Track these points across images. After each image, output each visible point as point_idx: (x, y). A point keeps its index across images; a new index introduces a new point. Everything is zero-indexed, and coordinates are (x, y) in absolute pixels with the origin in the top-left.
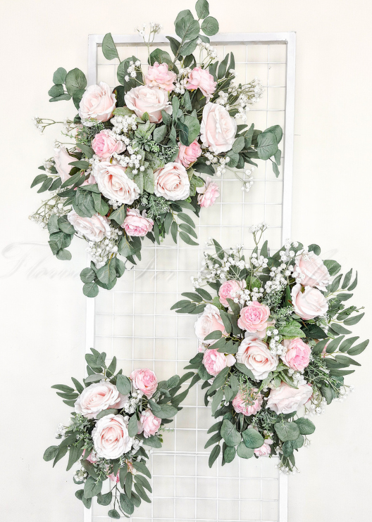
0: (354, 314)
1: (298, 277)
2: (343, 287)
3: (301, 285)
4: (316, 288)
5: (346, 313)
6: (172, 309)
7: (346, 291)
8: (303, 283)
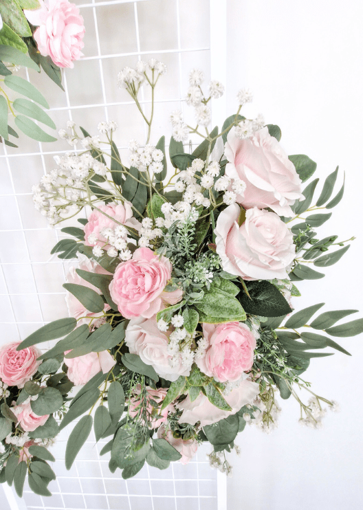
0: (332, 249)
1: (230, 189)
2: (319, 203)
3: (240, 205)
4: (269, 209)
5: (320, 247)
6: (53, 252)
7: (323, 210)
8: (245, 203)
